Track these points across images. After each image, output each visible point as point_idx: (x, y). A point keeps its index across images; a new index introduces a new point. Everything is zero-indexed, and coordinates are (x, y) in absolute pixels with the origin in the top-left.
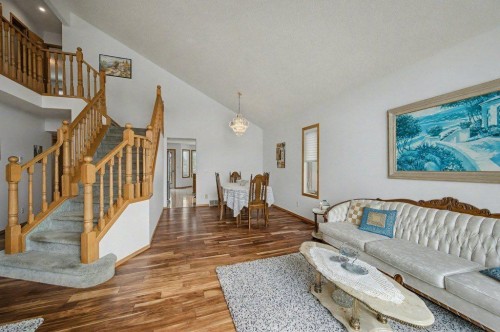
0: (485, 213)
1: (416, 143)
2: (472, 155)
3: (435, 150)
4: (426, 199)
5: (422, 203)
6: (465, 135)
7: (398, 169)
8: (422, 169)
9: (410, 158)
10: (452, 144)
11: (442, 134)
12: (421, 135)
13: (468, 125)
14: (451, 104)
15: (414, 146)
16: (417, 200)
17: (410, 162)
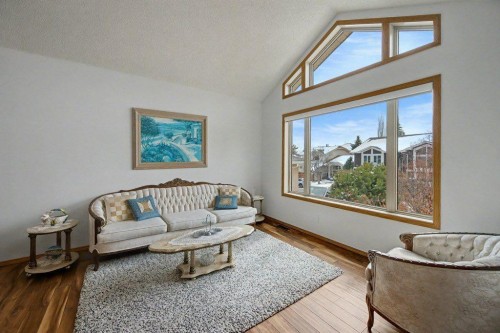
0: (192, 184)
1: (157, 141)
2: (187, 152)
3: (168, 148)
4: (164, 182)
5: (161, 186)
6: (184, 141)
7: (143, 161)
8: (161, 160)
9: (152, 152)
10: (178, 145)
11: (174, 138)
12: (160, 136)
13: (185, 135)
14: (179, 121)
15: (156, 143)
16: (157, 184)
17: (153, 156)
